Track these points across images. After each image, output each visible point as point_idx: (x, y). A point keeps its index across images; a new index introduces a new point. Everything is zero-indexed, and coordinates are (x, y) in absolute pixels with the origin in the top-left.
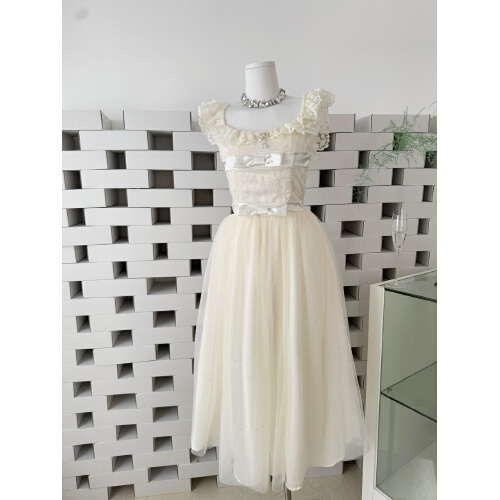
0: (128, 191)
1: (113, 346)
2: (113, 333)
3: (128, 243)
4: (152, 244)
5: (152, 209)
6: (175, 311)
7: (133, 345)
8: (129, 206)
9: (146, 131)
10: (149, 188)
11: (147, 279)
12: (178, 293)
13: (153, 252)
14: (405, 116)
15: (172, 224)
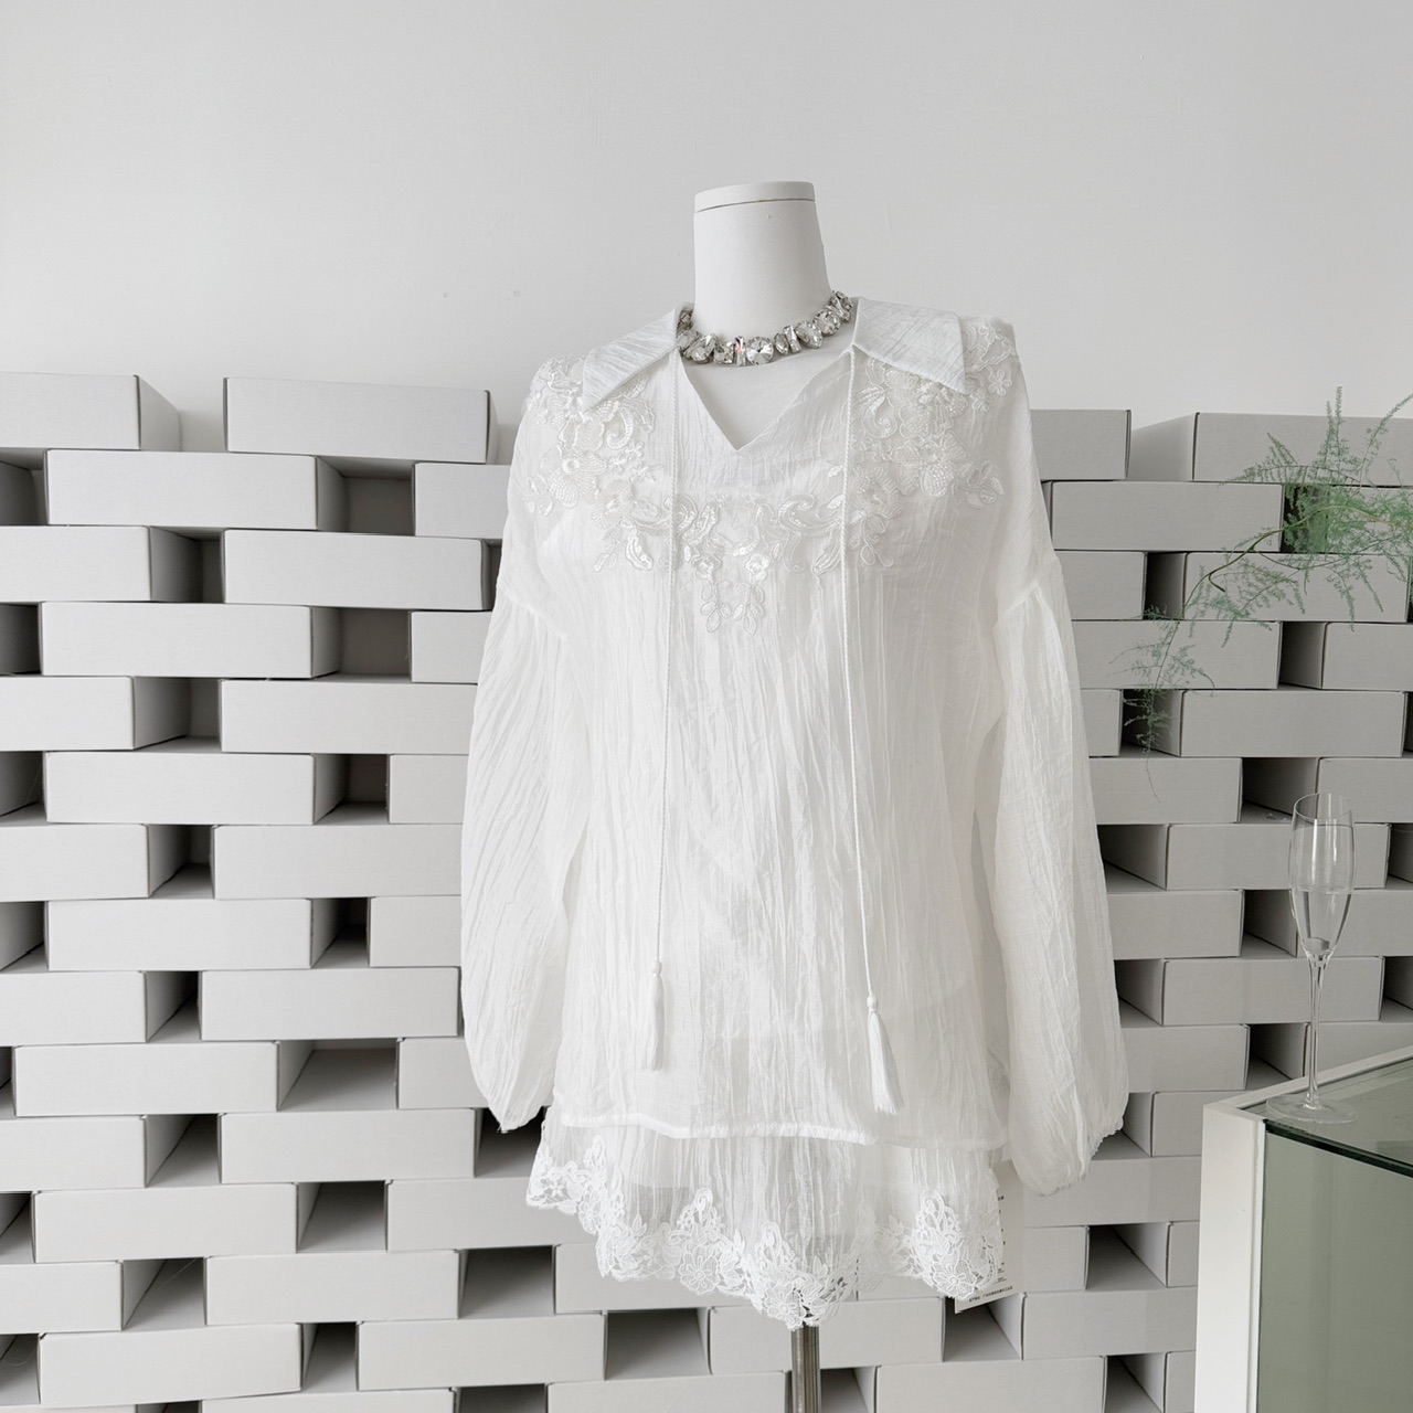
0: (225, 685)
1: (127, 1325)
2: (130, 1268)
3: (214, 896)
4: (309, 902)
5: (319, 758)
6: (387, 1182)
7: (209, 1323)
8: (224, 749)
9: (312, 459)
10: (309, 676)
11: (278, 1046)
12: (400, 1107)
13: (312, 934)
14: (1334, 425)
15: (391, 821)
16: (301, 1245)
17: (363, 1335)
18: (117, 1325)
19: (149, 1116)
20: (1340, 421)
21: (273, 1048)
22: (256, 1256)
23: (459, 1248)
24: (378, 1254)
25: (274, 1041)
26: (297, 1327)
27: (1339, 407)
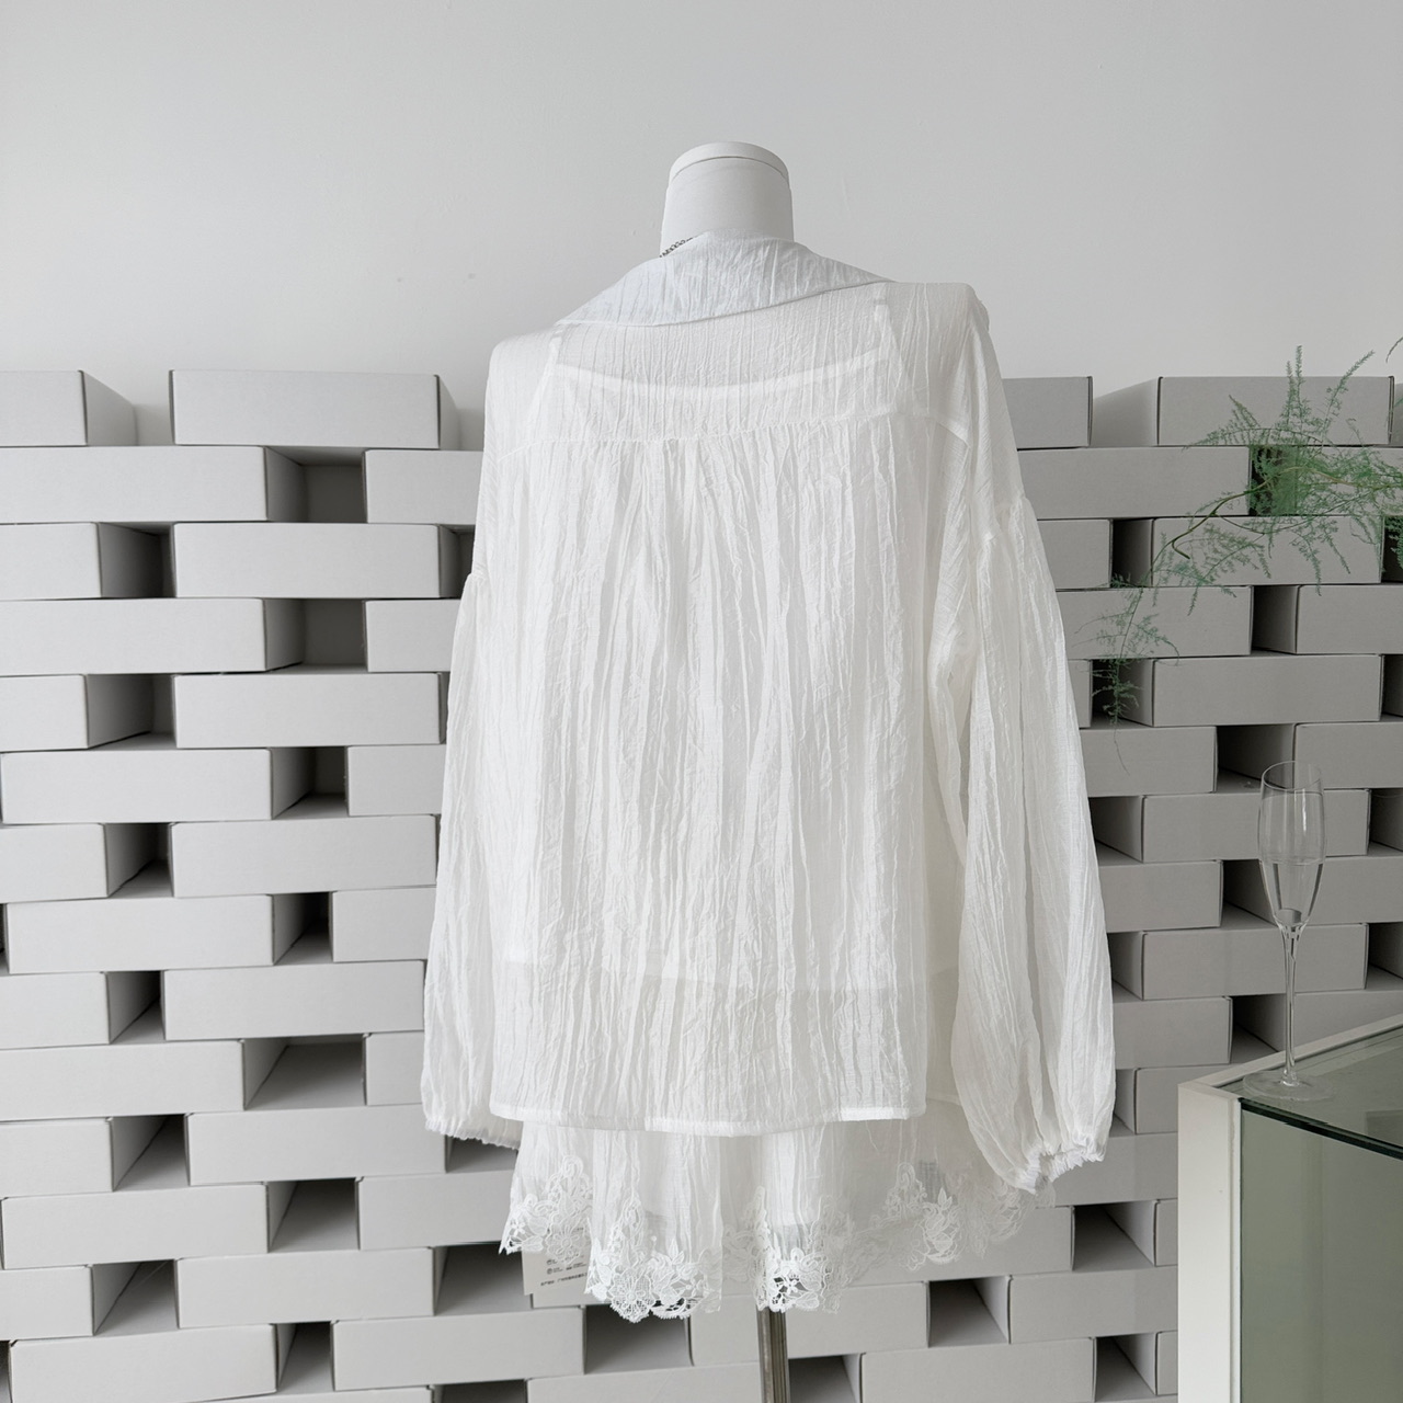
0: (177, 681)
1: (99, 1328)
2: (99, 1273)
3: (173, 895)
4: (269, 898)
5: (275, 752)
6: (357, 1180)
7: (181, 1326)
8: (179, 745)
9: (261, 450)
10: (263, 669)
11: (243, 1045)
12: (369, 1102)
13: (273, 931)
14: (1294, 385)
15: (351, 814)
16: (273, 1245)
17: (338, 1335)
18: (89, 1332)
19: (116, 1118)
20: (1301, 380)
21: (237, 1047)
22: (226, 1257)
23: (433, 1245)
24: (351, 1253)
25: (239, 1040)
26: (271, 1328)
27: (1299, 367)
